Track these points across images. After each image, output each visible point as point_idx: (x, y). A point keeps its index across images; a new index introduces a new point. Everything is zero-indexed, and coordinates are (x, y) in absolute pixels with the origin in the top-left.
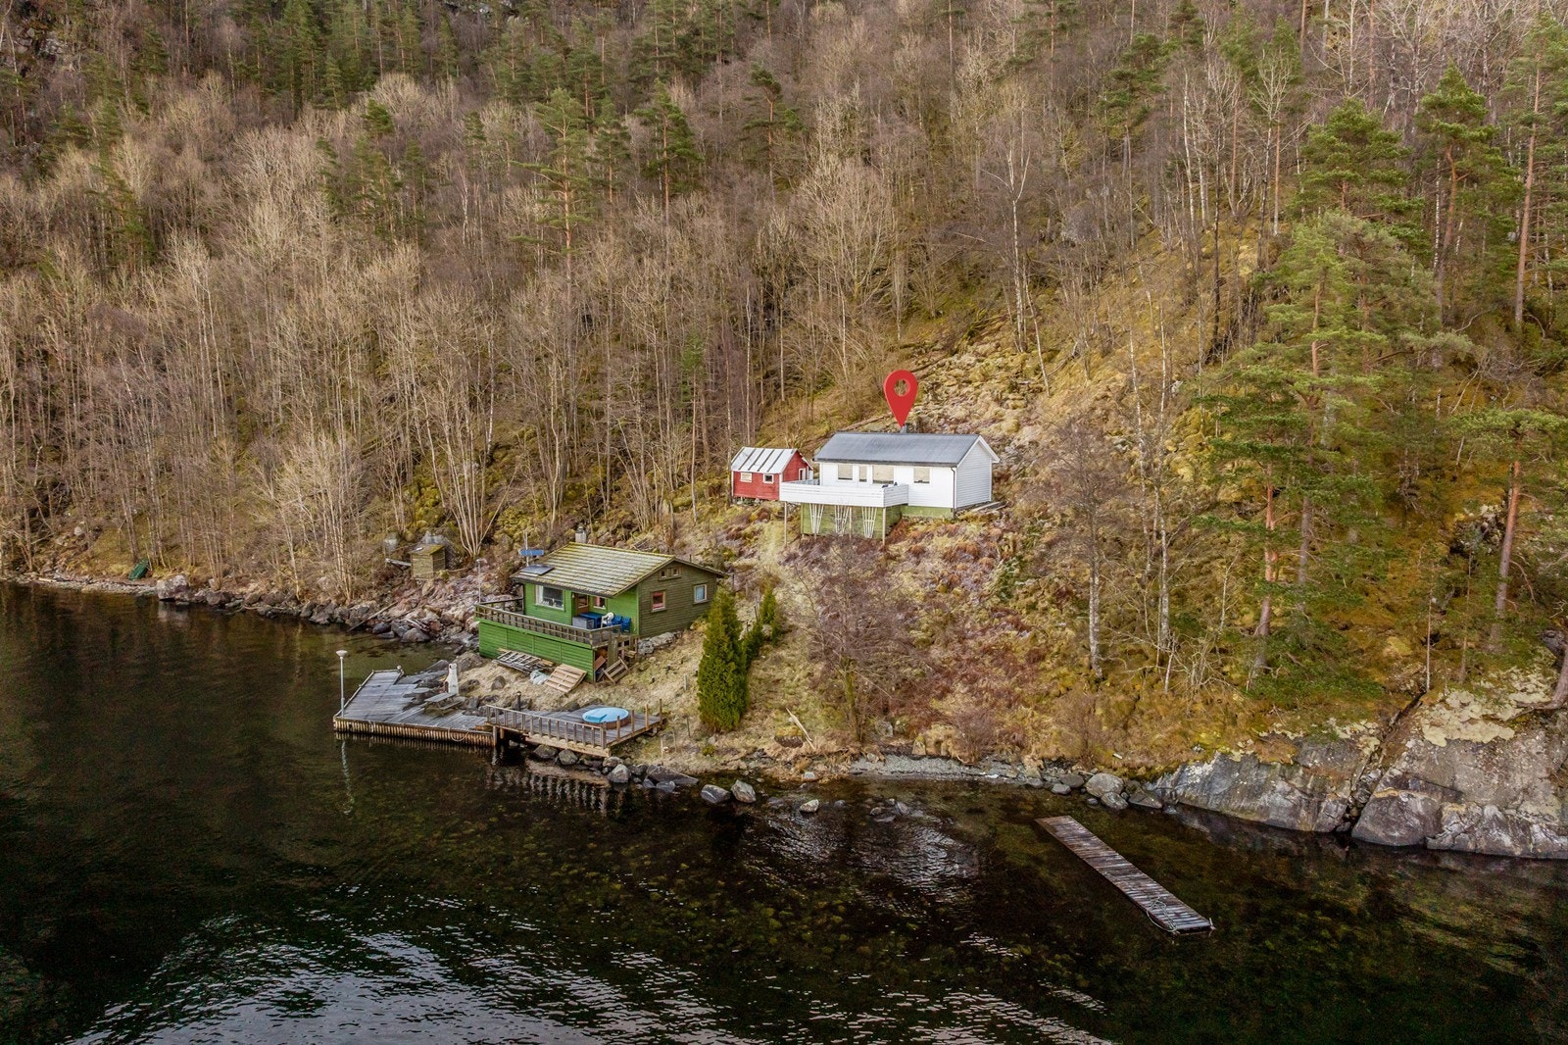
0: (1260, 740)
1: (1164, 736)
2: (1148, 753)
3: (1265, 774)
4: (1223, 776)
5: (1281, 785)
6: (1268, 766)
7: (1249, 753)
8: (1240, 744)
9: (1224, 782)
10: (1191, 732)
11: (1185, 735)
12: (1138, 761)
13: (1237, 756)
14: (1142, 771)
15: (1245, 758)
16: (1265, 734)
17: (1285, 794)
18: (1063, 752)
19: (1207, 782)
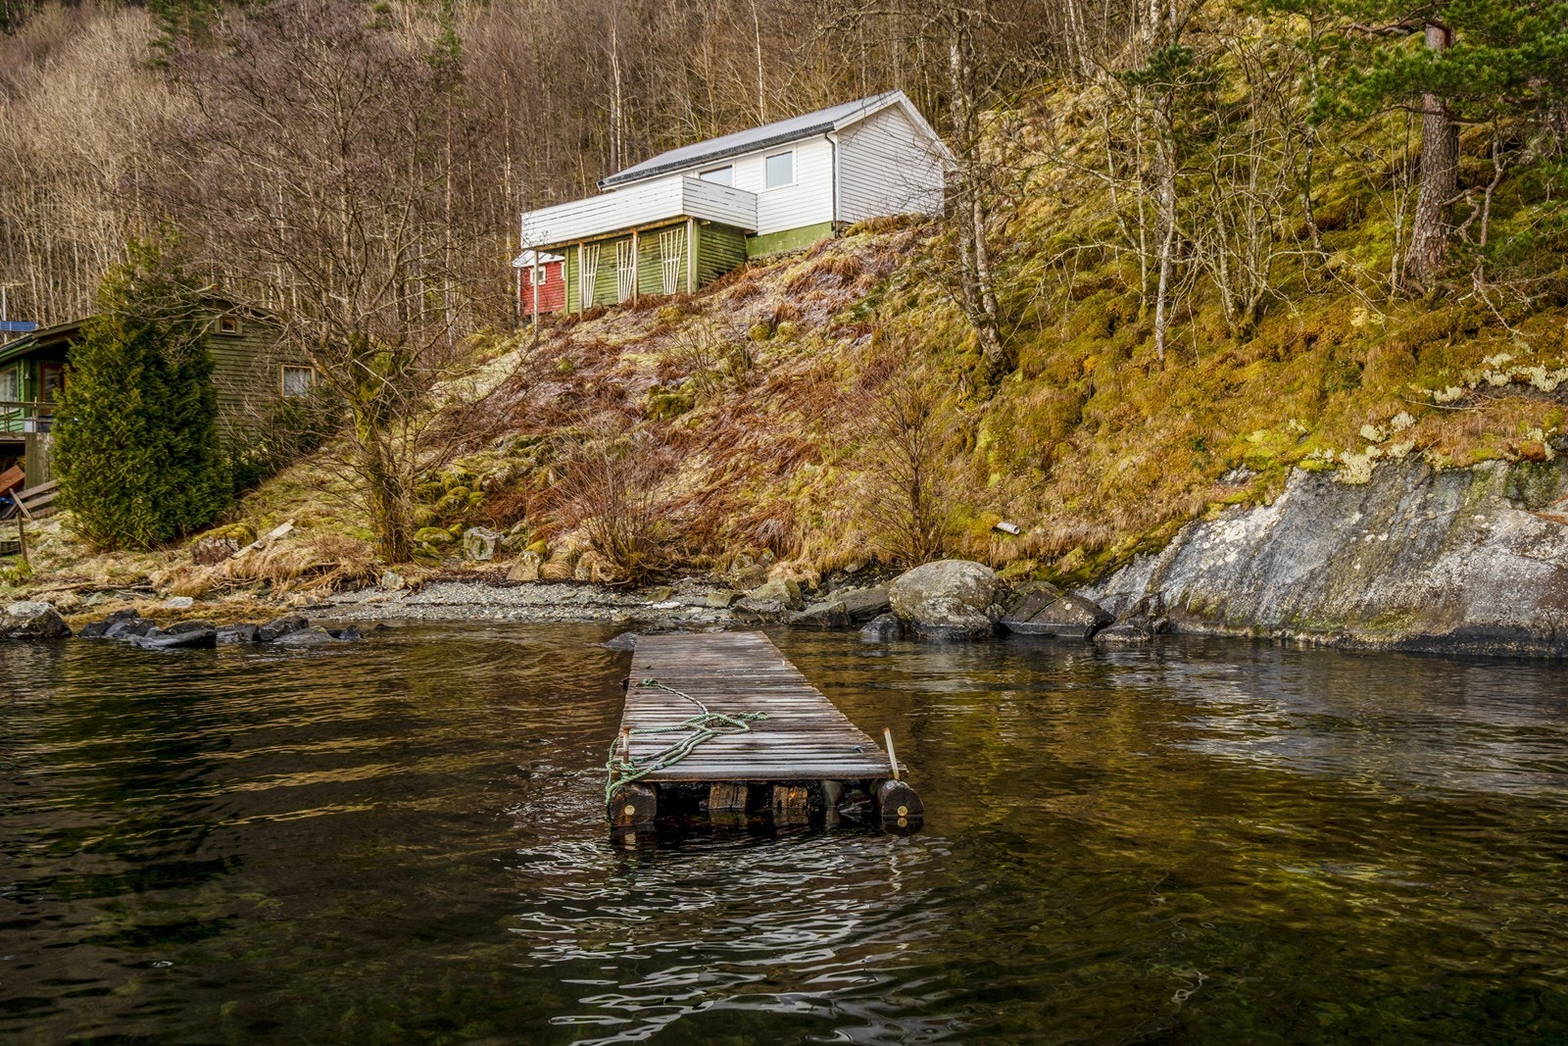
0: (1432, 409)
1: (1141, 459)
2: (1093, 512)
3: (1450, 497)
4: (1312, 529)
5: (1510, 522)
6: (1463, 475)
7: (1397, 450)
8: (1368, 432)
9: (1311, 546)
10: (1220, 434)
11: (1200, 445)
12: (1061, 532)
13: (1358, 467)
14: (1072, 560)
15: (1385, 466)
16: (1454, 393)
17: (1523, 546)
18: (873, 545)
19: (1260, 558)
